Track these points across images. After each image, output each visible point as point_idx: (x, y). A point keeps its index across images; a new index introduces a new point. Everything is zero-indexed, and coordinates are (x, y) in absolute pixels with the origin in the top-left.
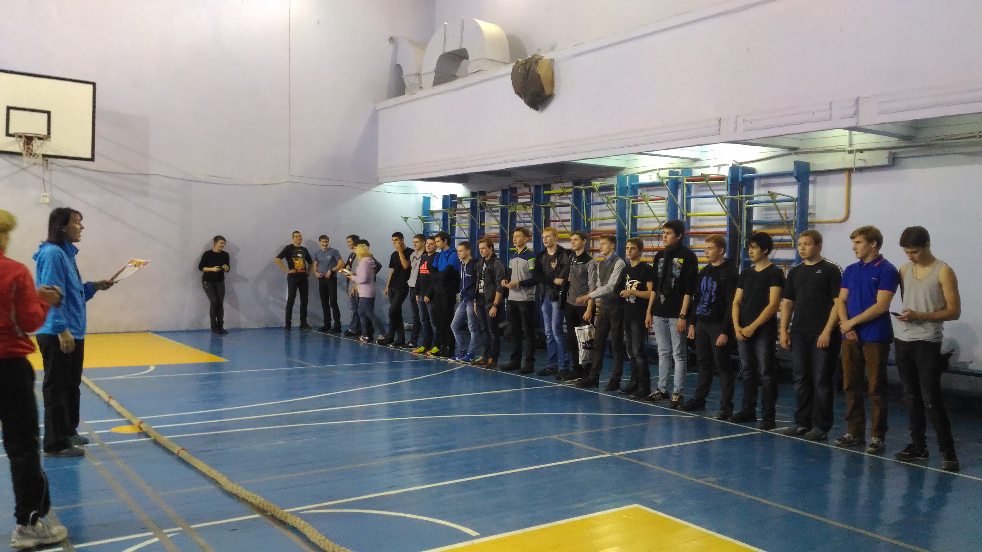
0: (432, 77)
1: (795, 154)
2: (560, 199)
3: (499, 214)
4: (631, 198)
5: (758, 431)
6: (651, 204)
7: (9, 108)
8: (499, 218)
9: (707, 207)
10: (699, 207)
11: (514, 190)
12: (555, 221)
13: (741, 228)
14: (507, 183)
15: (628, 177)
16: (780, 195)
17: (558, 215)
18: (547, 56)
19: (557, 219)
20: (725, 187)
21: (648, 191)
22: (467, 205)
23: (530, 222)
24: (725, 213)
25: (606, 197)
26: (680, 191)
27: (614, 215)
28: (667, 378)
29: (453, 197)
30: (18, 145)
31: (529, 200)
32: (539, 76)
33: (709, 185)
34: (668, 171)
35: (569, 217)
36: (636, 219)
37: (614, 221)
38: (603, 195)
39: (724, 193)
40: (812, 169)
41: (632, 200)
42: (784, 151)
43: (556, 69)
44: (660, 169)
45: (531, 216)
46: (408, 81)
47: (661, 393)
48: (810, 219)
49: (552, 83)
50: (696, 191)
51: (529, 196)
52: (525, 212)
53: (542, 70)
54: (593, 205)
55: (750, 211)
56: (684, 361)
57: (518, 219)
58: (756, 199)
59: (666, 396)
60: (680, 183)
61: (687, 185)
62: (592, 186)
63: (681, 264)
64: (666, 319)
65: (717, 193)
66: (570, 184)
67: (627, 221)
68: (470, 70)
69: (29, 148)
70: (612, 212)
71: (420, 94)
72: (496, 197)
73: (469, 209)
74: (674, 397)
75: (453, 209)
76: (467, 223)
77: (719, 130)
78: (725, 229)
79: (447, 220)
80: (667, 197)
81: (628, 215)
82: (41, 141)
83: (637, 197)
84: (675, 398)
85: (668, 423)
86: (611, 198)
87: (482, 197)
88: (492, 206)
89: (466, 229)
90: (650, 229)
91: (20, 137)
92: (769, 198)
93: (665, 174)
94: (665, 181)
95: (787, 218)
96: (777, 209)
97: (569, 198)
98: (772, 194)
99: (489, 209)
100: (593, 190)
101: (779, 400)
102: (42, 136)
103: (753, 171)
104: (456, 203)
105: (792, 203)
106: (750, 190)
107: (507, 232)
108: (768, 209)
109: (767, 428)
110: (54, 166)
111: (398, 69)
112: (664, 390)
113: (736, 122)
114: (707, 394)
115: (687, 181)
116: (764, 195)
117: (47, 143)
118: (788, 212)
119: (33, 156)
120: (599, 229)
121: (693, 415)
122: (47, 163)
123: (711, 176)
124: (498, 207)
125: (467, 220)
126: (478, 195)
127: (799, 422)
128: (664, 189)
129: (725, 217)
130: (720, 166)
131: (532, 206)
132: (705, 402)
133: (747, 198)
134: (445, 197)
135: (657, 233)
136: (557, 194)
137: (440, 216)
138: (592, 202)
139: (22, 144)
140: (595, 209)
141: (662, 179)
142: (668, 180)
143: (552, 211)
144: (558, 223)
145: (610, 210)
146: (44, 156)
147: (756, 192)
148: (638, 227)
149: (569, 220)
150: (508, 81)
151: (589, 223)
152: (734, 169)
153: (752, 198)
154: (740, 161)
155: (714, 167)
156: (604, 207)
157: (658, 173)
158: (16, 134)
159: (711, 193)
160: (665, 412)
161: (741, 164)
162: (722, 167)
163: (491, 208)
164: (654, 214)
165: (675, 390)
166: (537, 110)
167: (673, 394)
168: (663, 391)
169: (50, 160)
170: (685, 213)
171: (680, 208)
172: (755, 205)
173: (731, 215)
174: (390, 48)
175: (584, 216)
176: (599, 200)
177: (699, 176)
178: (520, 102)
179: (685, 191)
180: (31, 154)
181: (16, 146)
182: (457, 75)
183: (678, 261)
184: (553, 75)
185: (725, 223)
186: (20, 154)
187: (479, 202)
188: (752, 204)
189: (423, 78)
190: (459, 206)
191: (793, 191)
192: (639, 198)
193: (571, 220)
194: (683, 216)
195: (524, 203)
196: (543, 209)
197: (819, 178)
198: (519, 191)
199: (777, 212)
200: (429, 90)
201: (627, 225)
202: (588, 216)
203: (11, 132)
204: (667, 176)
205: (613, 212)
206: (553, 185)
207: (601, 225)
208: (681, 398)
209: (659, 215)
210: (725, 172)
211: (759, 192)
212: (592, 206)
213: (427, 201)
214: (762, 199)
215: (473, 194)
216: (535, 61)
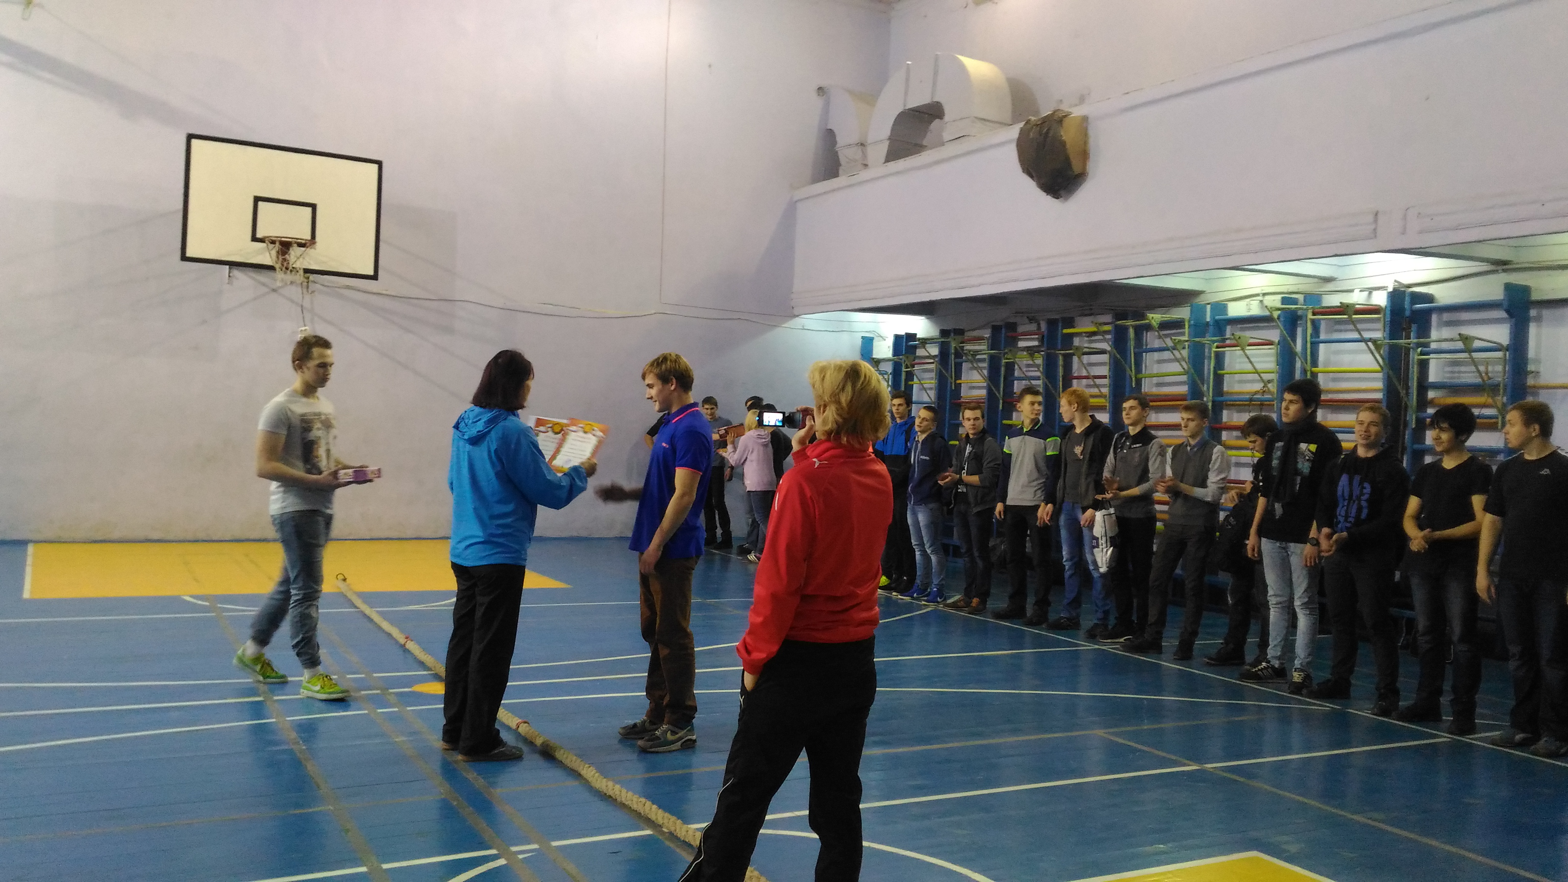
0: (884, 148)
1: (1504, 271)
2: (1091, 342)
3: (985, 365)
4: (1214, 342)
5: (1444, 738)
6: (1251, 351)
7: (257, 199)
8: (985, 372)
9: (1347, 358)
10: (1333, 358)
11: (1012, 327)
12: (1079, 378)
13: (1407, 394)
14: (1002, 315)
15: (1209, 307)
16: (1480, 339)
17: (1087, 367)
18: (1077, 112)
19: (1084, 373)
20: (1380, 325)
21: (1242, 329)
22: (934, 350)
23: (1038, 378)
24: (1379, 368)
25: (1171, 339)
26: (1299, 331)
27: (1184, 369)
28: (1283, 642)
29: (911, 337)
30: (268, 254)
31: (1036, 343)
32: (1063, 144)
33: (1353, 322)
34: (1279, 297)
35: (1104, 371)
36: (1223, 375)
37: (1184, 378)
38: (1166, 336)
39: (1378, 335)
40: (1535, 296)
41: (1216, 344)
42: (1485, 267)
43: (1091, 133)
44: (1264, 294)
45: (1041, 369)
46: (844, 155)
47: (1273, 667)
48: (1530, 381)
49: (1085, 155)
50: (1330, 331)
51: (1037, 336)
52: (1031, 362)
53: (1068, 135)
54: (1146, 352)
55: (1424, 366)
56: (1314, 615)
57: (1017, 374)
58: (1433, 346)
59: (1281, 673)
60: (1300, 318)
61: (1313, 321)
62: (1147, 321)
63: (1312, 453)
64: (1284, 545)
65: (1367, 335)
66: (1108, 318)
67: (1206, 378)
68: (946, 136)
69: (285, 260)
70: (1181, 364)
71: (865, 175)
72: (982, 339)
73: (935, 356)
74: (1296, 674)
75: (911, 357)
76: (932, 379)
77: (1375, 230)
78: (1379, 396)
79: (900, 375)
80: (1277, 341)
81: (1209, 369)
82: (303, 249)
83: (1224, 340)
84: (1297, 677)
85: (1284, 717)
86: (1180, 341)
87: (959, 338)
88: (976, 352)
89: (931, 389)
90: (1248, 393)
91: (273, 242)
92: (1460, 345)
93: (1274, 301)
94: (1276, 314)
95: (1489, 378)
96: (1474, 362)
97: (1105, 340)
98: (1465, 339)
99: (970, 358)
100: (1148, 327)
101: (1483, 686)
102: (303, 242)
103: (1429, 298)
104: (915, 347)
105: (1499, 354)
106: (1424, 331)
107: (999, 393)
108: (1455, 363)
109: (1462, 733)
110: (318, 286)
111: (829, 137)
112: (1277, 662)
113: (1405, 218)
114: (1351, 671)
115: (1314, 314)
116: (1452, 340)
117: (310, 251)
118: (1490, 369)
119: (291, 271)
120: (1155, 390)
121: (1328, 706)
122: (308, 282)
123: (1357, 306)
124: (985, 354)
125: (933, 375)
126: (952, 334)
127: (1517, 725)
128: (1273, 327)
129: (1380, 375)
130: (1371, 290)
131: (1042, 353)
132: (1349, 684)
133: (1419, 345)
134: (898, 338)
135: (1258, 400)
136: (1084, 334)
137: (888, 368)
138: (1144, 347)
139: (274, 253)
140: (1149, 359)
141: (1272, 309)
142: (1279, 312)
143: (1075, 359)
144: (1084, 381)
145: (1177, 360)
146: (306, 271)
147: (1434, 334)
148: (1225, 389)
149: (1104, 377)
150: (1011, 154)
151: (1139, 382)
152: (1397, 295)
153: (1427, 345)
154: (1406, 281)
155: (1361, 291)
156: (1166, 355)
157: (1261, 301)
158: (266, 237)
159: (1355, 335)
160: (1281, 699)
161: (1409, 286)
162: (1375, 293)
163: (974, 355)
164: (1255, 368)
165: (1297, 663)
166: (1057, 198)
167: (1294, 670)
168: (1276, 664)
169: (312, 277)
170: (1308, 367)
171: (1299, 358)
172: (1432, 356)
173: (1391, 372)
174: (817, 103)
175: (1131, 370)
176: (1157, 344)
177: (1338, 307)
178: (1029, 185)
179: (1310, 331)
180: (287, 269)
181: (265, 255)
182: (925, 143)
183: (1307, 448)
184: (1086, 143)
185: (1380, 385)
186: (271, 268)
187: (953, 345)
188: (1428, 354)
189: (870, 150)
190: (920, 352)
191: (1501, 334)
192: (1228, 342)
193: (1108, 377)
194: (1304, 371)
195: (1028, 349)
196: (1061, 358)
197: (1546, 313)
198: (1021, 329)
199: (1473, 368)
200: (878, 168)
201: (1205, 385)
202: (1138, 369)
203: (259, 235)
204: (1279, 305)
205: (1184, 364)
206: (1078, 320)
207: (1159, 385)
208: (1307, 678)
209: (1262, 371)
210: (1381, 299)
211: (1438, 334)
212: (1144, 354)
213: (867, 343)
214: (1445, 346)
215: (944, 333)
216: (1057, 119)
